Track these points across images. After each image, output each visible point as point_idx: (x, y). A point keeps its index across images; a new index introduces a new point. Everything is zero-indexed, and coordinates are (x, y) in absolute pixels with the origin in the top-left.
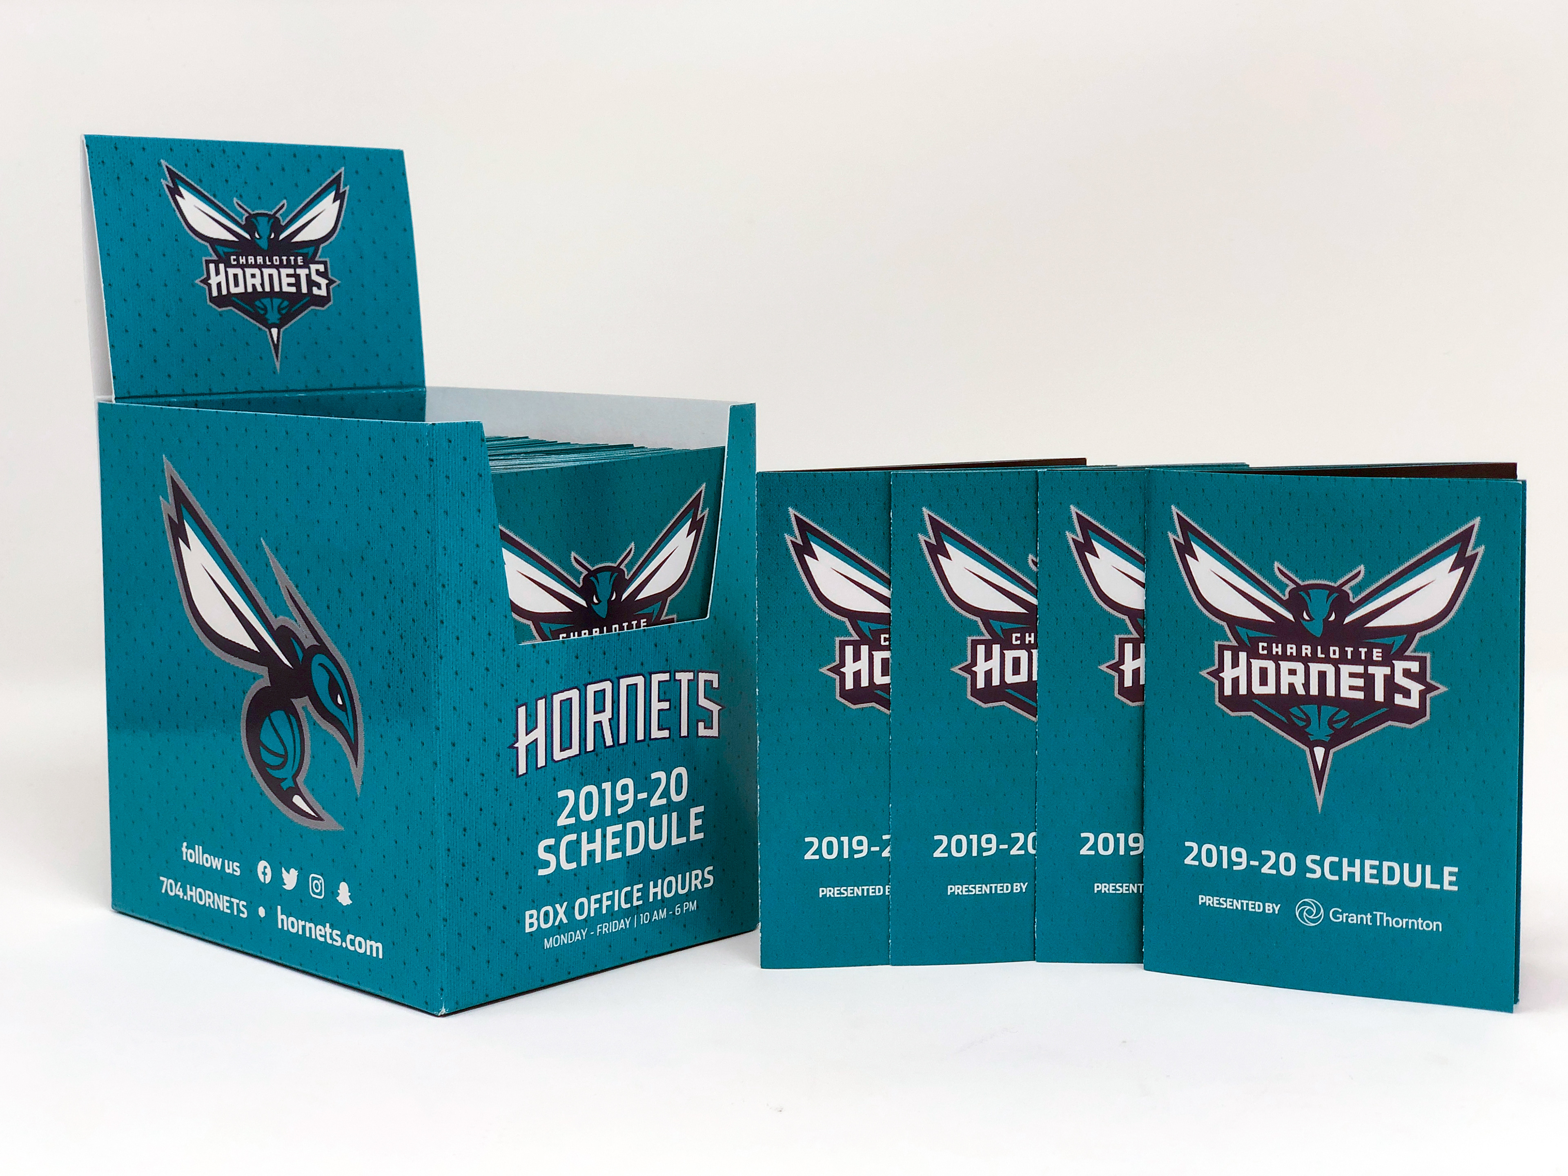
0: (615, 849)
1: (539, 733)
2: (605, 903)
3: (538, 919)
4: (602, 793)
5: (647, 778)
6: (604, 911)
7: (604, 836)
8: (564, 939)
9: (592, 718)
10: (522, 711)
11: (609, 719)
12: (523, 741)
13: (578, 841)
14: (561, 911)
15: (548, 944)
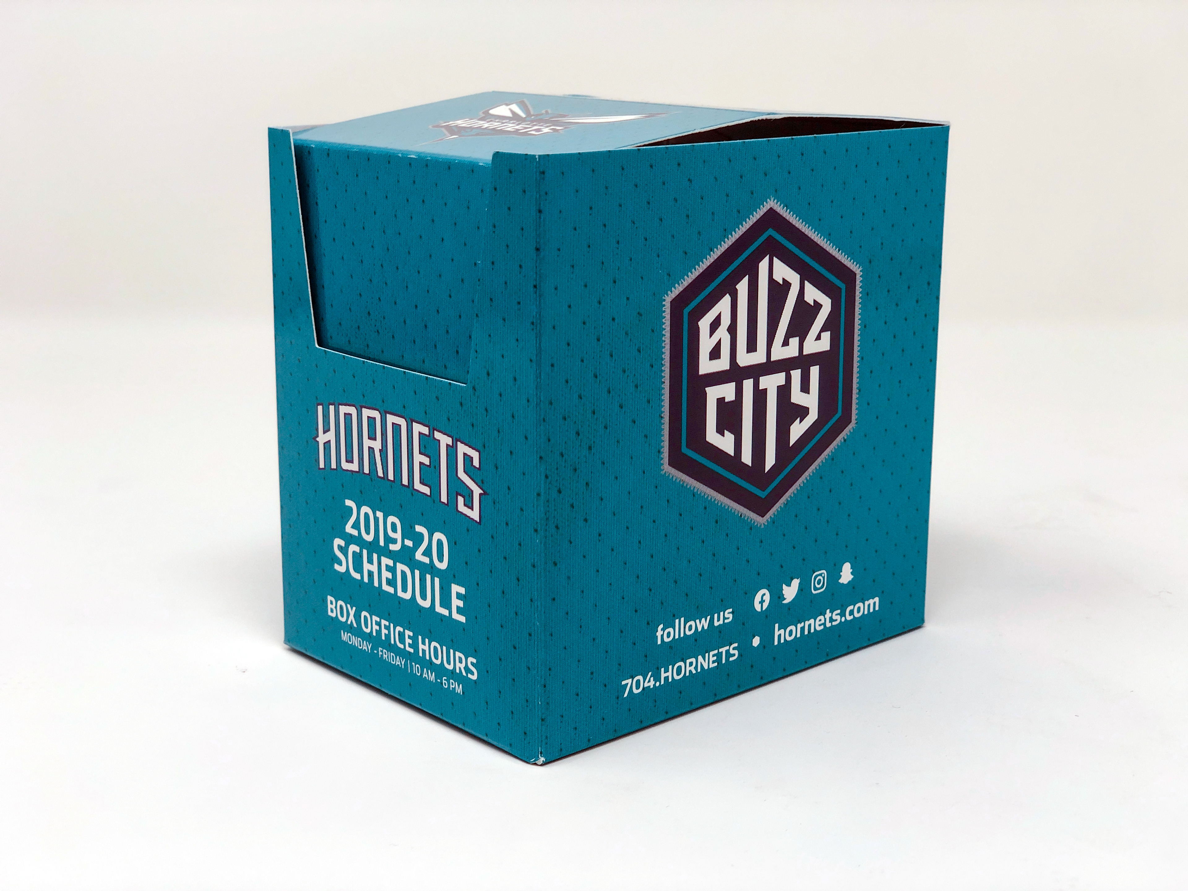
0: (389, 582)
1: (331, 436)
2: (384, 631)
3: (336, 607)
4: (376, 520)
5: (412, 528)
6: (383, 638)
7: (379, 564)
8: (355, 641)
9: (367, 443)
10: (320, 408)
11: (380, 450)
12: (322, 439)
13: (360, 555)
14: (352, 613)
15: (345, 637)
